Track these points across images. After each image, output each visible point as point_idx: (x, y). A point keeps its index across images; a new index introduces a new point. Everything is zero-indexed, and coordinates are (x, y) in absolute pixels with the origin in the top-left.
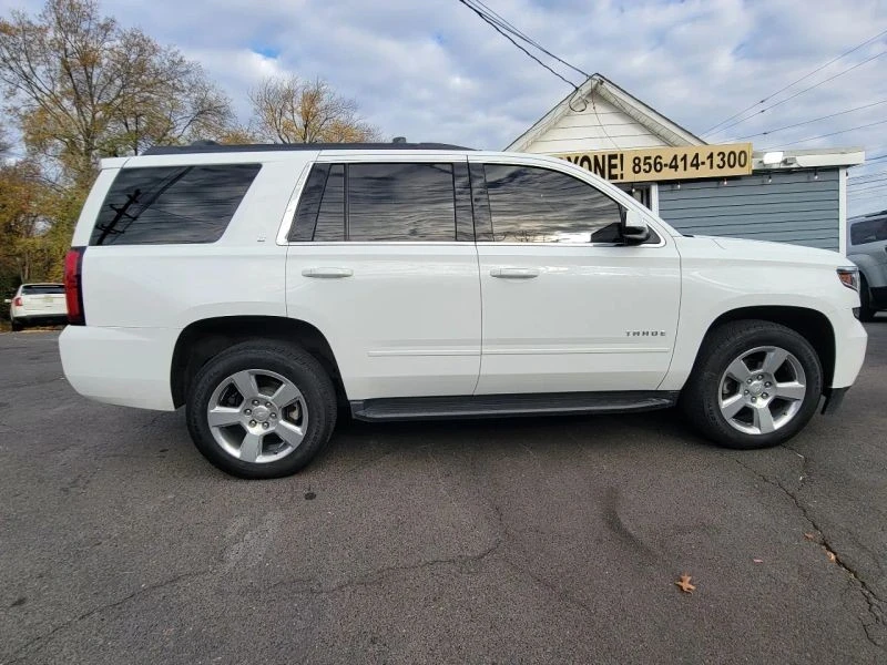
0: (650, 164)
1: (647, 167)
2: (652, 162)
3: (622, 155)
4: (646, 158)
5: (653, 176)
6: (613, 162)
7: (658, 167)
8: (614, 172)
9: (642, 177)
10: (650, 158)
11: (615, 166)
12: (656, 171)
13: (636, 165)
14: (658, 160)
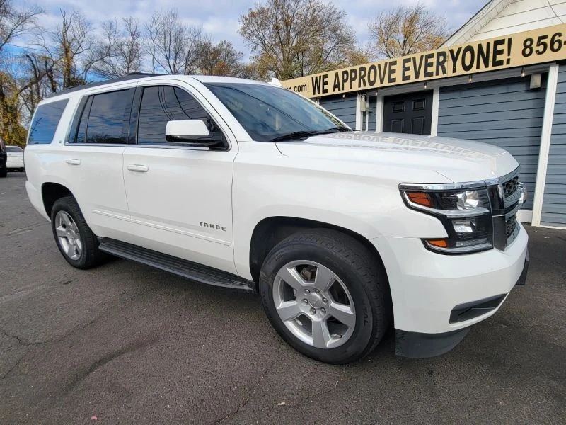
0: (545, 44)
1: (541, 48)
2: (548, 41)
3: (510, 40)
4: (540, 38)
5: (549, 56)
6: (499, 47)
7: (556, 46)
8: (499, 58)
9: (535, 59)
10: (545, 37)
11: (501, 52)
12: (553, 50)
13: (526, 47)
14: (557, 38)
